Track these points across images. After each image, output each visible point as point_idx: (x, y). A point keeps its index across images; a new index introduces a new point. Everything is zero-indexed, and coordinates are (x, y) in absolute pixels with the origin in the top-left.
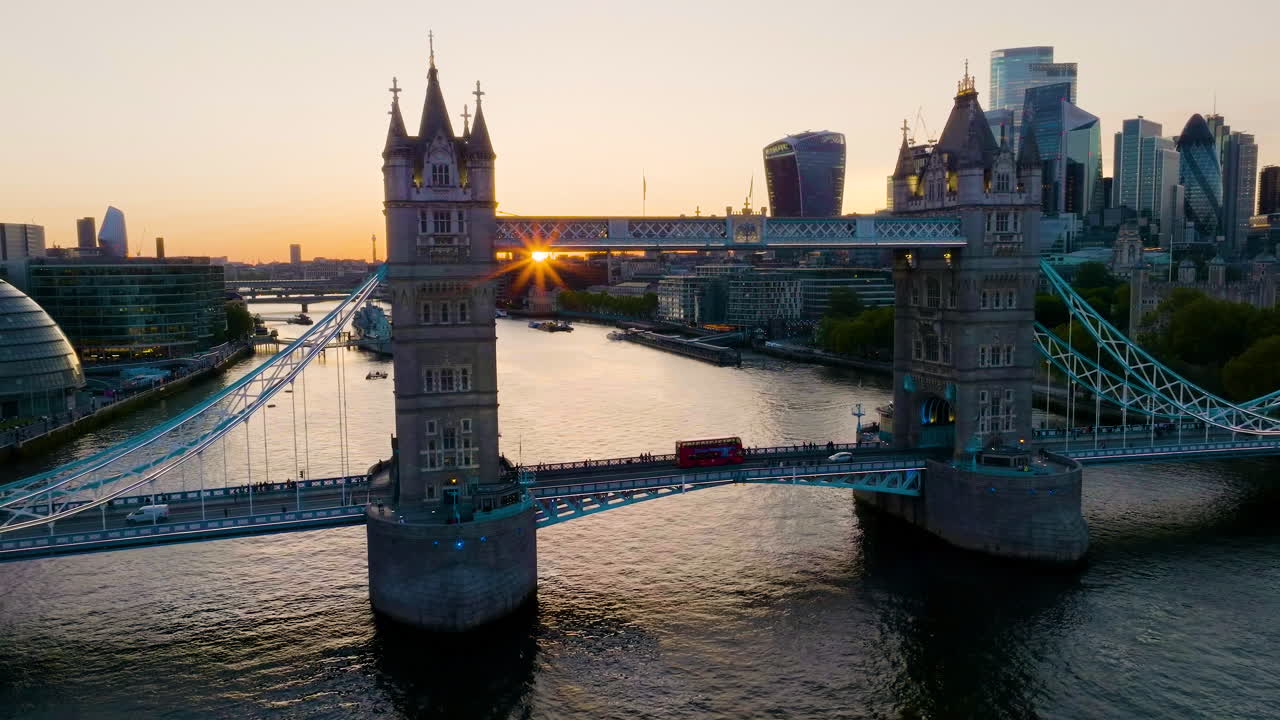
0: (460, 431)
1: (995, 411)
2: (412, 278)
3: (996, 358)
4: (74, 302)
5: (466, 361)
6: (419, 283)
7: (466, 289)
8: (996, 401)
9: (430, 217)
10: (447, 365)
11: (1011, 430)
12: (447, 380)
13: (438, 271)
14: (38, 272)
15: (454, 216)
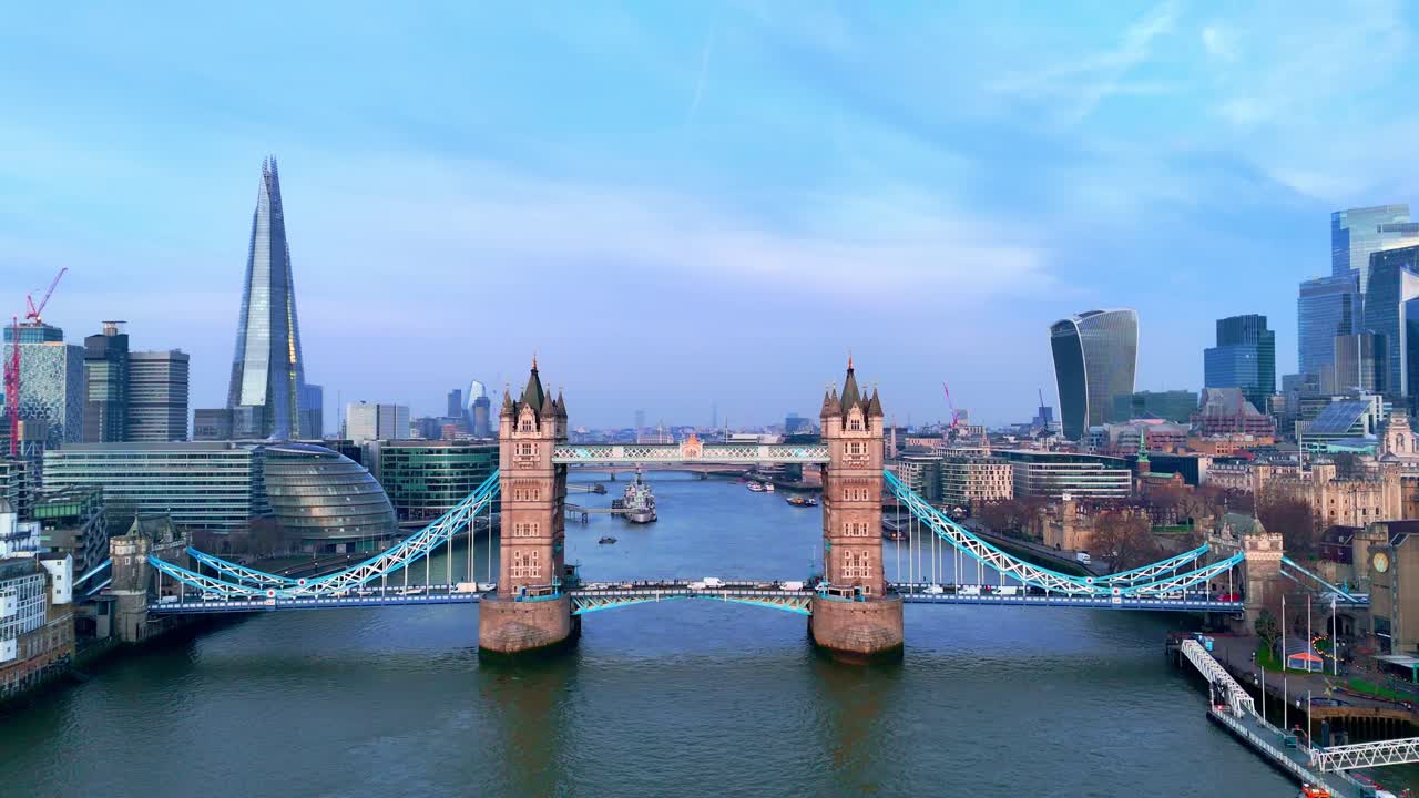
0: (531, 558)
1: (857, 563)
2: (510, 478)
3: (856, 530)
4: (407, 474)
5: (537, 520)
6: (514, 480)
7: (537, 483)
8: (856, 558)
9: (521, 446)
10: (527, 522)
11: (868, 577)
12: (527, 529)
13: (523, 474)
14: (386, 452)
15: (533, 445)
